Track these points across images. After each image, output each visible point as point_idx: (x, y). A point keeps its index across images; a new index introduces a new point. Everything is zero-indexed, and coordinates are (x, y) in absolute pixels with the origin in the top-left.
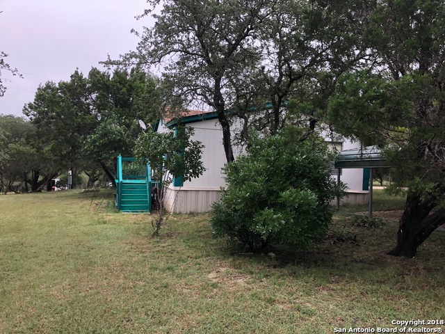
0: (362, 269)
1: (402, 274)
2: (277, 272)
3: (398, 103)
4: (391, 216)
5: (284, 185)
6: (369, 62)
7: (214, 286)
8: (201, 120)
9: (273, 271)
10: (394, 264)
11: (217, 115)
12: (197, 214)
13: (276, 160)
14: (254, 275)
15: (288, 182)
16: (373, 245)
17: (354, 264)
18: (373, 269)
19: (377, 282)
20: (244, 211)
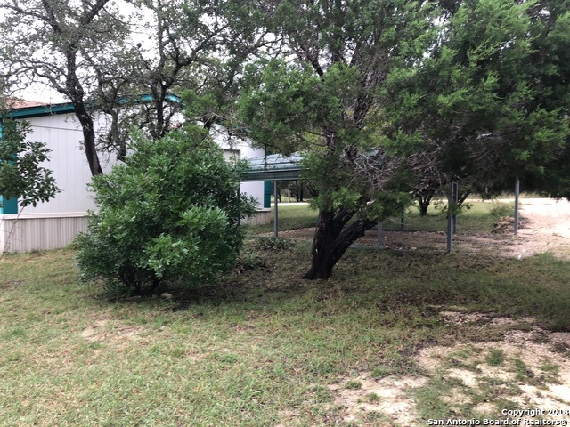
0: (279, 299)
1: (321, 299)
2: (179, 315)
3: (325, 100)
4: (299, 236)
5: (184, 203)
6: (271, 50)
7: (94, 346)
8: (47, 114)
9: (173, 315)
10: (312, 289)
11: (72, 108)
12: (45, 252)
13: (170, 170)
14: (147, 325)
15: (190, 199)
16: (284, 270)
17: (270, 294)
18: (290, 297)
19: (298, 310)
20: (126, 241)
